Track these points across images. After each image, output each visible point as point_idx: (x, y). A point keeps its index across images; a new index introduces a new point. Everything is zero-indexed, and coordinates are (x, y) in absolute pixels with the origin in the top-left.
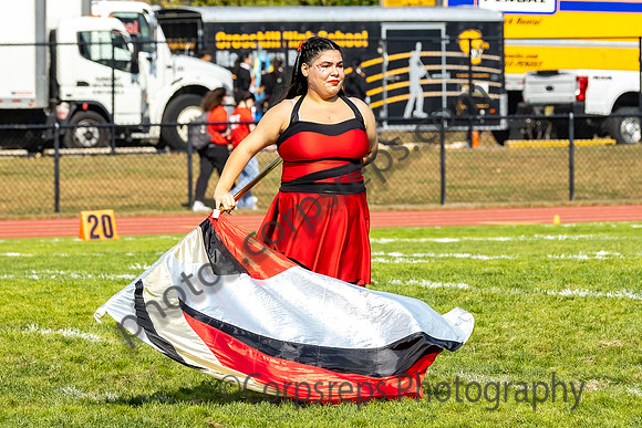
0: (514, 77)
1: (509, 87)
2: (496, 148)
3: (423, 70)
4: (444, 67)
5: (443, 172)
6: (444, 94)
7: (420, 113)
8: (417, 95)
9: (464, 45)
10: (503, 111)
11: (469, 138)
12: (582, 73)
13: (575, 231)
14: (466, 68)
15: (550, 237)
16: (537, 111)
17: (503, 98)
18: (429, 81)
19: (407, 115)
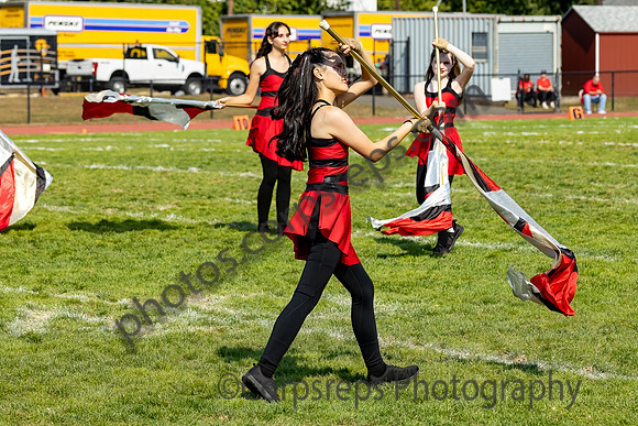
0: (62, 62)
1: (60, 67)
2: (53, 97)
3: (18, 59)
4: (28, 57)
5: (29, 108)
6: (29, 70)
7: (17, 80)
8: (15, 71)
9: (38, 46)
10: (57, 78)
11: (40, 91)
12: (95, 60)
13: (94, 137)
14: (39, 57)
15: (83, 140)
16: (73, 79)
17: (57, 73)
18: (21, 64)
19: (10, 80)
